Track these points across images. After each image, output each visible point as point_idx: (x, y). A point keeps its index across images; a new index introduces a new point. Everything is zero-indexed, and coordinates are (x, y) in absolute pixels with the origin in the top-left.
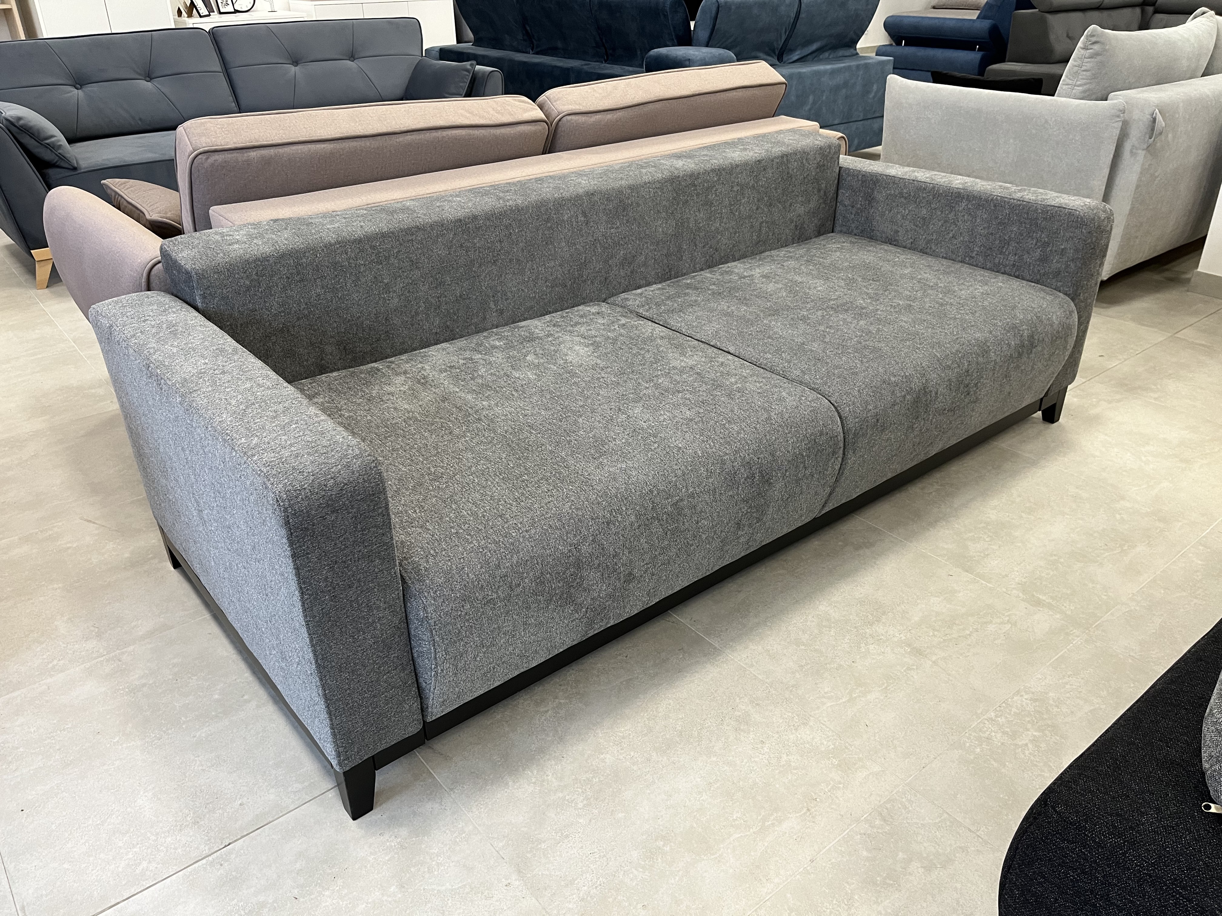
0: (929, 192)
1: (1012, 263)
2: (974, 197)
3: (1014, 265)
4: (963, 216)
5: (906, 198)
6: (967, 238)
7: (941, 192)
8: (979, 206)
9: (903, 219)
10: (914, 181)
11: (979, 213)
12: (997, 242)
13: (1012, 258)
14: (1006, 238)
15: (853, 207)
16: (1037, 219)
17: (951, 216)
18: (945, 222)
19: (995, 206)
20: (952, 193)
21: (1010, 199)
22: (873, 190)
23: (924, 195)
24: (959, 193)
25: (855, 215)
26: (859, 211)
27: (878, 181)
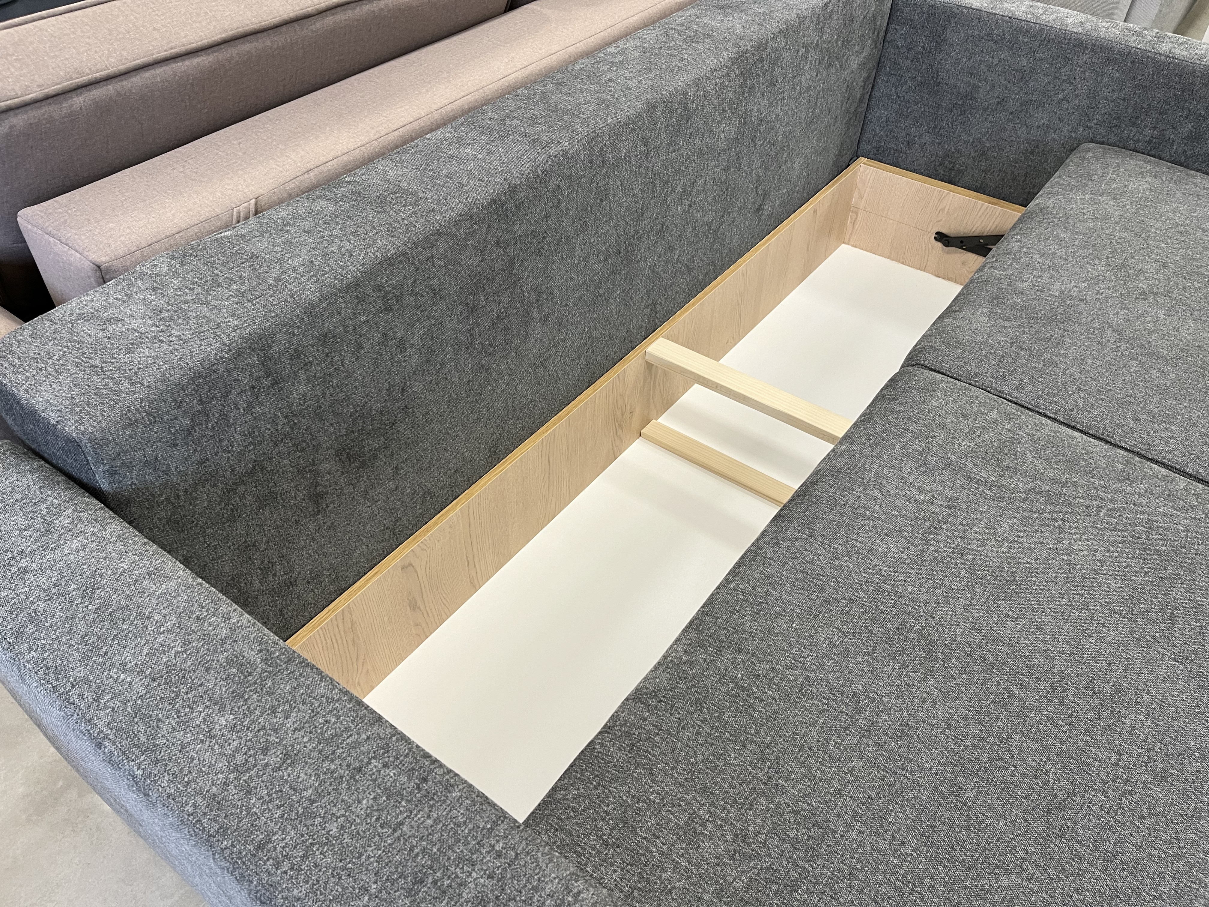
0: (1034, 36)
1: (1147, 139)
2: (1102, 48)
3: (1149, 142)
4: (1083, 72)
5: (996, 42)
6: (1086, 102)
7: (1053, 37)
8: (1109, 61)
9: (989, 70)
10: (1010, 18)
11: (1109, 70)
12: (1130, 111)
13: (1148, 132)
14: (1144, 106)
15: (909, 50)
16: (1193, 84)
17: (1065, 71)
18: (1055, 78)
19: (1133, 62)
20: (1069, 40)
21: (1156, 54)
22: (945, 27)
23: (1026, 40)
24: (1080, 40)
25: (912, 61)
26: (920, 56)
27: (953, 15)
